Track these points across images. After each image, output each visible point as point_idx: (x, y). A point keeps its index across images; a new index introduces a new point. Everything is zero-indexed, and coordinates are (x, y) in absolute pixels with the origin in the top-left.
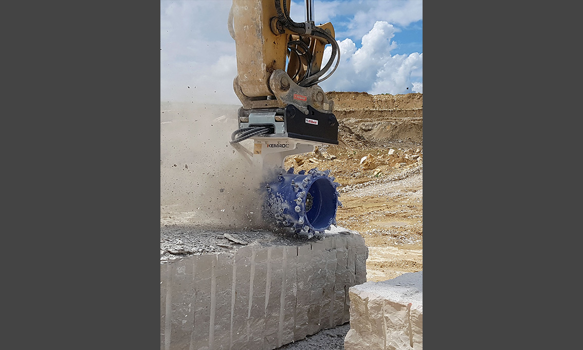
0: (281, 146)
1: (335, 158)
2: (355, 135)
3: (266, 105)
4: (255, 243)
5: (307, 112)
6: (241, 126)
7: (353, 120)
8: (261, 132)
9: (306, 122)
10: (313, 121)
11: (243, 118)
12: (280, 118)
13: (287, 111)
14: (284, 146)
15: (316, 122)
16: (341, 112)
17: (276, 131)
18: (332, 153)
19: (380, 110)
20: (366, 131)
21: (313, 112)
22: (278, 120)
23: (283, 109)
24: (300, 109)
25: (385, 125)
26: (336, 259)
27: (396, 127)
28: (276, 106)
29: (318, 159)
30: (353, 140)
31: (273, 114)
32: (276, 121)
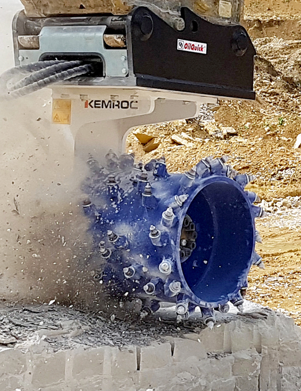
0: (120, 105)
1: (233, 135)
2: (284, 78)
3: (82, 7)
4: (33, 340)
5: (181, 25)
6: (20, 58)
7: (277, 43)
8: (70, 73)
9: (179, 47)
10: (196, 44)
11: (25, 37)
12: (117, 39)
13: (134, 23)
14: (125, 105)
15: (202, 48)
17: (108, 70)
18: (226, 122)
21: (195, 24)
22: (112, 45)
23: (123, 17)
24: (163, 18)
26: (233, 378)
28: (105, 11)
29: (193, 136)
30: (277, 91)
31: (99, 30)
32: (107, 47)
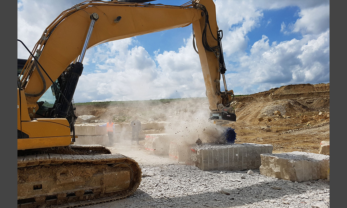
2: (302, 106)
5: (227, 113)
7: (302, 98)
8: (215, 118)
9: (227, 116)
16: (296, 95)
17: (219, 118)
18: (288, 115)
19: (318, 92)
20: (309, 103)
25: (320, 100)
27: (327, 100)
30: (301, 108)
